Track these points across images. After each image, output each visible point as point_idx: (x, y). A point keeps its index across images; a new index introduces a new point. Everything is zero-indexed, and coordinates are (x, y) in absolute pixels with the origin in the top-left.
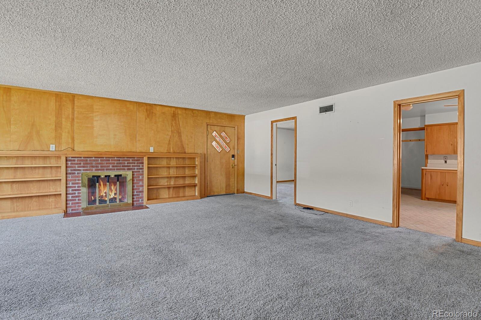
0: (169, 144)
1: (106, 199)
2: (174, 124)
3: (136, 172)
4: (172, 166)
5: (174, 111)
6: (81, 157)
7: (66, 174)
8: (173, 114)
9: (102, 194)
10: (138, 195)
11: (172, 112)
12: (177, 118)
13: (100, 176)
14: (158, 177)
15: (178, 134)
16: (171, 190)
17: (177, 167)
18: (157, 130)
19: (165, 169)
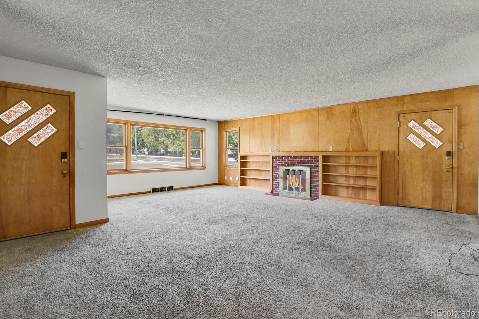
0: (348, 142)
1: (293, 187)
2: (353, 121)
3: (314, 168)
4: (351, 165)
5: (353, 107)
6: (280, 156)
7: (273, 167)
8: (352, 110)
9: (290, 183)
10: (315, 188)
11: (352, 109)
12: (357, 114)
13: (289, 170)
14: (337, 175)
15: (358, 131)
16: (350, 190)
17: (357, 166)
18: (336, 130)
19: (344, 168)
